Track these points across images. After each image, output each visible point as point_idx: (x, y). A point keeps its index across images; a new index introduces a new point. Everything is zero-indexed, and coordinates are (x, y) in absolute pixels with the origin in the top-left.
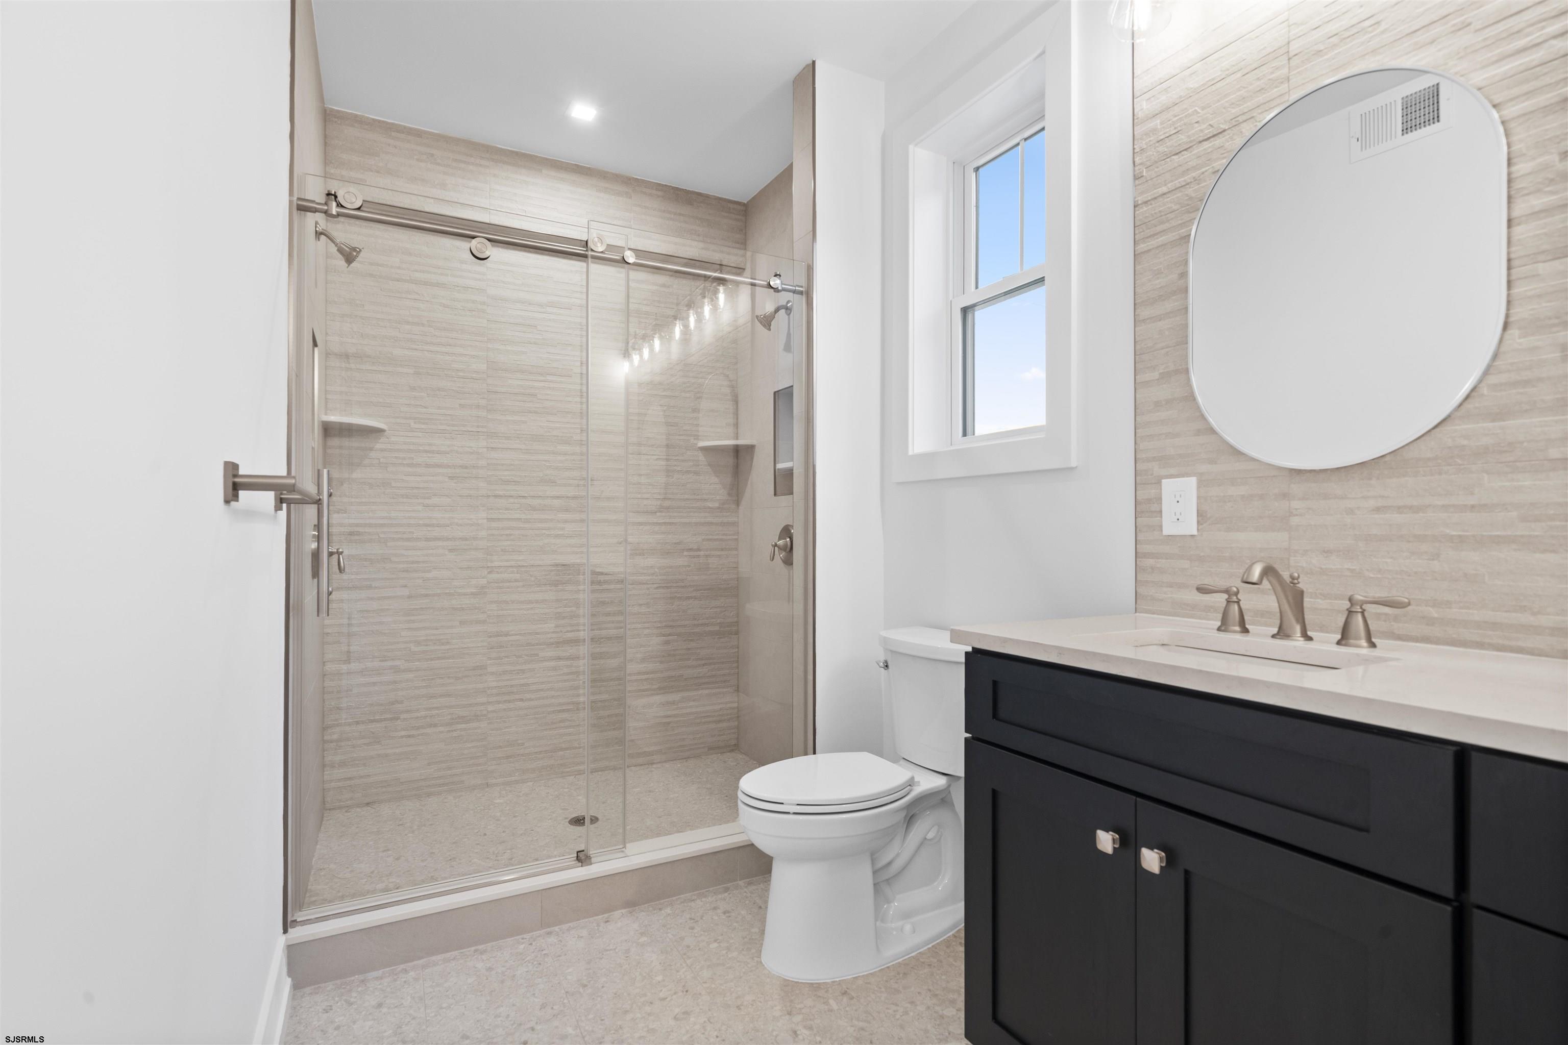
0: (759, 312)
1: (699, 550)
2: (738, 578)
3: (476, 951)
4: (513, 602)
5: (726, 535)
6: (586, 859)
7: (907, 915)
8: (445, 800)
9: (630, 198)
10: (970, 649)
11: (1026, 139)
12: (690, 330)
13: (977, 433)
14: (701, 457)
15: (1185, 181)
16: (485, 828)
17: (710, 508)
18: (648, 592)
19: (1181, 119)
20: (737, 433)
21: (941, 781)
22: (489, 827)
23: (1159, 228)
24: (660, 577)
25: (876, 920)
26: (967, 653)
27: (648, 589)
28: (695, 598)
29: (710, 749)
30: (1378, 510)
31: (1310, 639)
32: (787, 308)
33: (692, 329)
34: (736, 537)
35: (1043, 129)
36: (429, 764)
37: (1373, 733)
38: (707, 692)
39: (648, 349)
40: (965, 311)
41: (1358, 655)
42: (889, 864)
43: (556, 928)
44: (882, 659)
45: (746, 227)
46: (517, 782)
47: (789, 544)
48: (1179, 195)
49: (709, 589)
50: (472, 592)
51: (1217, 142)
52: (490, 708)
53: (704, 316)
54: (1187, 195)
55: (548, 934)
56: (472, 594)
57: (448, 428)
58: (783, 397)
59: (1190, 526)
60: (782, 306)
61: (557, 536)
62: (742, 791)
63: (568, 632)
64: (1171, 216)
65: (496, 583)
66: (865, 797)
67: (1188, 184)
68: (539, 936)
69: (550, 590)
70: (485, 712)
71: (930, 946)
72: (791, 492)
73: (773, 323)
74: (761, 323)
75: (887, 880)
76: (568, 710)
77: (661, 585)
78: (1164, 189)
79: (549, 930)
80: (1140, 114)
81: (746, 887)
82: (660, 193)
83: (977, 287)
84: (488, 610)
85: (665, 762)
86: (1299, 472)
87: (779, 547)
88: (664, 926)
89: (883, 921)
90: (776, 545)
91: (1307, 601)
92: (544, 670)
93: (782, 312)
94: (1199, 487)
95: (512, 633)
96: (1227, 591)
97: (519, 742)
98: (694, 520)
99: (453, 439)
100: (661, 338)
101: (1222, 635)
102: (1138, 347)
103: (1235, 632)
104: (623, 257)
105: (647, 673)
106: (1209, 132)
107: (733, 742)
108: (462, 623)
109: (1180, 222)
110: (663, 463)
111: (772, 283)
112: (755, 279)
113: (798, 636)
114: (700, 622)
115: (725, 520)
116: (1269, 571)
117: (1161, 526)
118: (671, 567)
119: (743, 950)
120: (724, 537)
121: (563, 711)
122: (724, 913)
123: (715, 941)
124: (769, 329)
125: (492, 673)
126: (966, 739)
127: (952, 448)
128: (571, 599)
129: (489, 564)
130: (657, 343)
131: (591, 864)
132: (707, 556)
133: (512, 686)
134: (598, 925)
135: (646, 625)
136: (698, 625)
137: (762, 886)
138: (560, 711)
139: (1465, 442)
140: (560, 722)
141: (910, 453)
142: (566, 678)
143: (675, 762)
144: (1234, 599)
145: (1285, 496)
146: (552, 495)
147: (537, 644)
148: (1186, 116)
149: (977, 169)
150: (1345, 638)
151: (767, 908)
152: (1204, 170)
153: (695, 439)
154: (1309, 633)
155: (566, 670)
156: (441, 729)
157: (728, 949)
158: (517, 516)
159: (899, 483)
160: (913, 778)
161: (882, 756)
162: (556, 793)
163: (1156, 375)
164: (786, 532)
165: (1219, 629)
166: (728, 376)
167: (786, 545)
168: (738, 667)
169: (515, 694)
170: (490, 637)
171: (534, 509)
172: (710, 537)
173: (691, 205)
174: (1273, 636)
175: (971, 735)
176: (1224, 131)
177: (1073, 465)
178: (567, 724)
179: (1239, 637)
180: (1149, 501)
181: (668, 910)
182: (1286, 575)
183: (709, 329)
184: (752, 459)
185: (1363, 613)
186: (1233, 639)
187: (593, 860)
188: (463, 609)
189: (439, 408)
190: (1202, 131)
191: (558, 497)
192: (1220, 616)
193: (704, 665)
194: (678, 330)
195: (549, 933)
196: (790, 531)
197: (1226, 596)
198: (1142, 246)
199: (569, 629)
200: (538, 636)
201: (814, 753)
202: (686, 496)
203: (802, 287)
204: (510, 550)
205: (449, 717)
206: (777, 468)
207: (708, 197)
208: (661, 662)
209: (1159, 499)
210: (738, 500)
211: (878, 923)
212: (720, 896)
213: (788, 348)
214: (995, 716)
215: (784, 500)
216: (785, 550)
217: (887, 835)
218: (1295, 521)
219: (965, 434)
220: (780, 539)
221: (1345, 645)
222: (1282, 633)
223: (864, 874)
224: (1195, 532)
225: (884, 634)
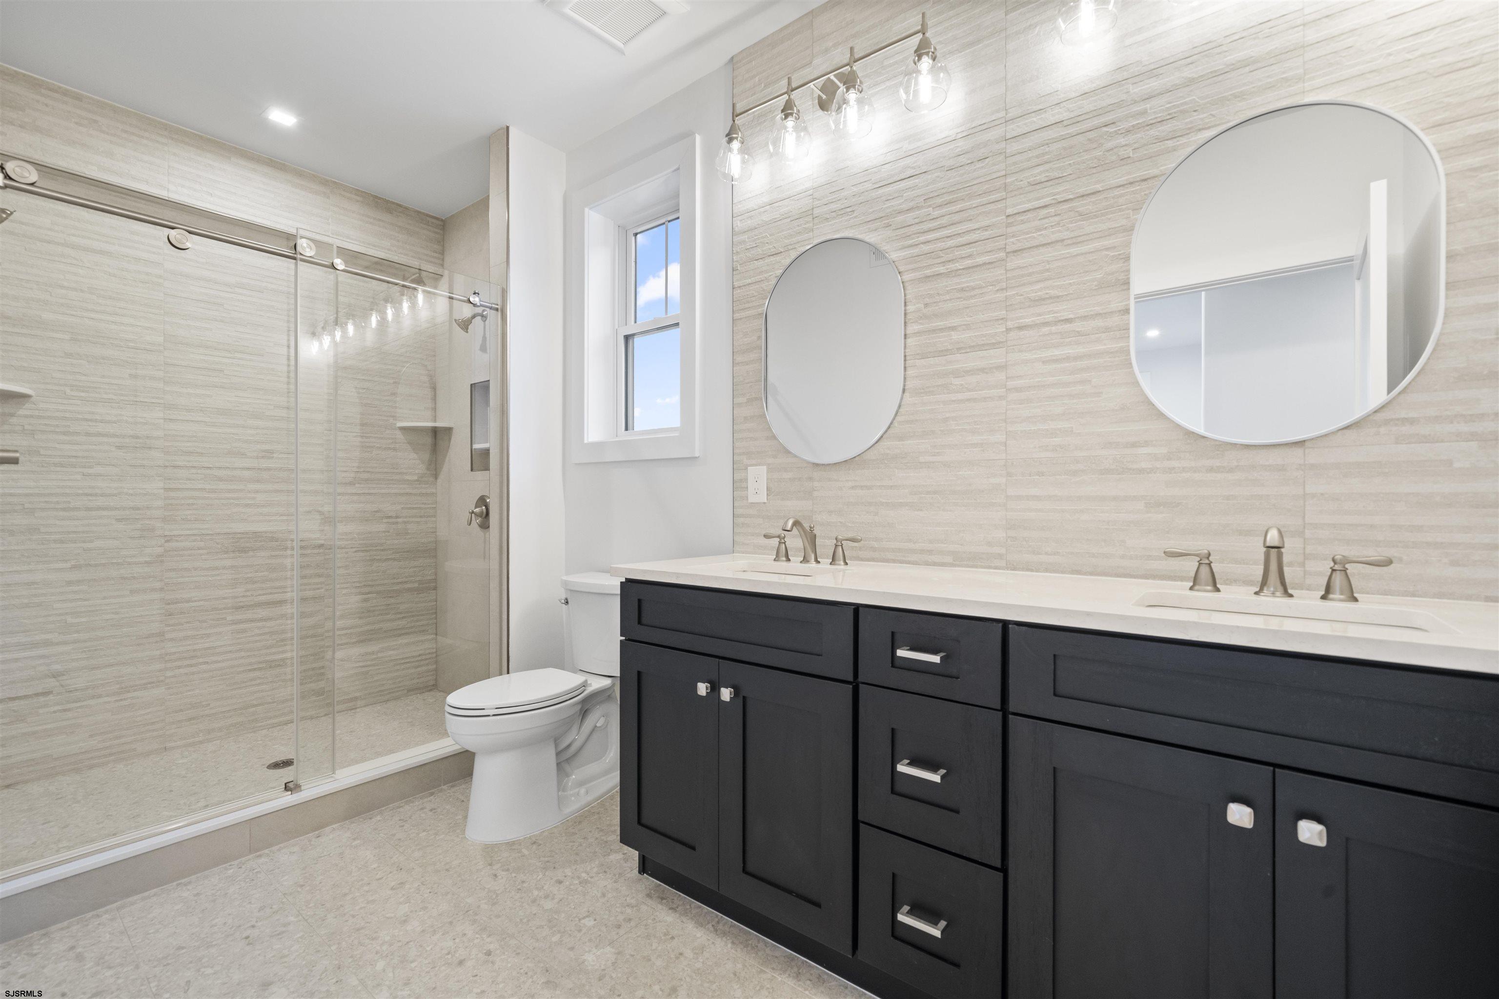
0: (457, 316)
1: (397, 517)
2: (436, 541)
3: (178, 885)
4: (196, 569)
5: (425, 504)
6: (295, 788)
7: (581, 784)
8: (114, 769)
9: (328, 198)
10: (624, 580)
11: (669, 221)
12: (388, 321)
13: (635, 430)
14: (399, 435)
15: (761, 278)
16: (170, 785)
17: (408, 480)
18: (346, 556)
19: (758, 239)
20: (435, 417)
21: (607, 682)
22: (174, 784)
23: (747, 305)
24: (358, 542)
25: (559, 790)
26: (621, 583)
27: (347, 553)
28: (394, 559)
29: (409, 691)
30: (853, 488)
31: (819, 562)
32: (482, 316)
33: (390, 320)
34: (434, 506)
35: (678, 218)
36: (91, 736)
37: (825, 604)
38: (405, 641)
39: (340, 333)
40: (627, 338)
41: (837, 569)
42: (569, 746)
43: (266, 851)
44: (564, 597)
45: (443, 240)
46: (201, 742)
47: (485, 511)
48: (758, 286)
49: (408, 552)
50: (145, 561)
51: (778, 258)
52: (169, 674)
53: (402, 311)
54: (762, 288)
55: (258, 857)
56: (146, 562)
57: (114, 397)
58: (479, 390)
59: (763, 498)
60: (478, 313)
61: (247, 505)
62: (449, 705)
63: (260, 595)
64: (754, 299)
65: (176, 551)
66: (548, 697)
67: (762, 281)
68: (248, 861)
69: (240, 557)
70: (162, 678)
71: (599, 801)
72: (487, 468)
73: (469, 327)
74: (459, 325)
75: (567, 760)
76: (260, 669)
77: (359, 549)
78: (749, 281)
79: (258, 853)
80: (736, 229)
81: (450, 789)
82: (359, 198)
83: (635, 322)
84: (166, 578)
85: (365, 706)
86: (817, 465)
87: (476, 514)
88: (375, 829)
89: (563, 791)
90: (473, 512)
91: (818, 542)
92: (232, 633)
93: (479, 318)
94: (768, 472)
95: (196, 599)
96: (779, 537)
97: (204, 703)
98: (393, 491)
99: (121, 408)
100: (355, 324)
101: (776, 563)
102: (735, 380)
103: (783, 561)
104: (333, 263)
105: (347, 629)
106: (773, 251)
107: (432, 683)
108: (132, 592)
109: (758, 304)
110: (359, 439)
111: (471, 299)
112: (453, 294)
113: (494, 584)
114: (399, 580)
115: (424, 491)
116: (796, 523)
117: (747, 497)
118: (370, 533)
119: (449, 832)
120: (423, 506)
121: (255, 669)
122: (431, 810)
123: (424, 831)
124: (467, 332)
125: (172, 640)
126: (621, 641)
127: (617, 439)
128: (262, 564)
129: (167, 533)
130: (351, 328)
131: (301, 791)
132: (405, 522)
133: (194, 650)
134: (310, 841)
135: (345, 586)
136: (398, 583)
137: (463, 786)
138: (250, 670)
139: (888, 452)
140: (251, 680)
141: (586, 442)
142: (258, 638)
143: (374, 705)
144: (783, 541)
145: (811, 479)
146: (241, 467)
147: (224, 608)
148: (761, 237)
149: (636, 235)
150: (834, 561)
151: (469, 800)
152: (770, 274)
153: (394, 420)
154: (819, 560)
155: (257, 631)
156: (106, 699)
157: (436, 834)
158: (200, 486)
159: (576, 464)
160: (586, 681)
161: (563, 669)
162: (249, 746)
163: (744, 400)
164: (482, 501)
165: (775, 560)
166: (426, 366)
167: (482, 512)
168: (436, 618)
169: (198, 658)
170: (169, 604)
171: (220, 479)
172: (409, 506)
173: (390, 213)
174: (801, 562)
175: (624, 638)
176: (781, 252)
177: (697, 455)
178: (258, 681)
179: (785, 564)
180: (741, 481)
181: (379, 818)
182: (806, 526)
183: (407, 323)
184: (450, 439)
185: (842, 546)
186: (783, 565)
187: (303, 788)
188: (134, 578)
189: (103, 377)
190: (770, 249)
191: (248, 469)
192: (775, 552)
193: (403, 618)
194: (374, 320)
195: (260, 856)
196: (486, 501)
197: (778, 540)
198: (737, 315)
199: (260, 592)
200: (226, 601)
201: (508, 673)
202: (386, 470)
203: (498, 305)
204: (192, 519)
205: (118, 686)
206: (473, 448)
207: (408, 209)
208: (360, 618)
209: (746, 480)
210: (436, 474)
211: (560, 793)
212: (426, 800)
213: (483, 349)
214: (640, 622)
215: (479, 475)
216: (481, 517)
217: (566, 724)
218: (816, 494)
219: (626, 429)
220: (476, 507)
221: (833, 564)
222: (805, 560)
223: (549, 756)
224: (766, 501)
225: (565, 578)
